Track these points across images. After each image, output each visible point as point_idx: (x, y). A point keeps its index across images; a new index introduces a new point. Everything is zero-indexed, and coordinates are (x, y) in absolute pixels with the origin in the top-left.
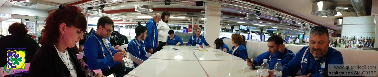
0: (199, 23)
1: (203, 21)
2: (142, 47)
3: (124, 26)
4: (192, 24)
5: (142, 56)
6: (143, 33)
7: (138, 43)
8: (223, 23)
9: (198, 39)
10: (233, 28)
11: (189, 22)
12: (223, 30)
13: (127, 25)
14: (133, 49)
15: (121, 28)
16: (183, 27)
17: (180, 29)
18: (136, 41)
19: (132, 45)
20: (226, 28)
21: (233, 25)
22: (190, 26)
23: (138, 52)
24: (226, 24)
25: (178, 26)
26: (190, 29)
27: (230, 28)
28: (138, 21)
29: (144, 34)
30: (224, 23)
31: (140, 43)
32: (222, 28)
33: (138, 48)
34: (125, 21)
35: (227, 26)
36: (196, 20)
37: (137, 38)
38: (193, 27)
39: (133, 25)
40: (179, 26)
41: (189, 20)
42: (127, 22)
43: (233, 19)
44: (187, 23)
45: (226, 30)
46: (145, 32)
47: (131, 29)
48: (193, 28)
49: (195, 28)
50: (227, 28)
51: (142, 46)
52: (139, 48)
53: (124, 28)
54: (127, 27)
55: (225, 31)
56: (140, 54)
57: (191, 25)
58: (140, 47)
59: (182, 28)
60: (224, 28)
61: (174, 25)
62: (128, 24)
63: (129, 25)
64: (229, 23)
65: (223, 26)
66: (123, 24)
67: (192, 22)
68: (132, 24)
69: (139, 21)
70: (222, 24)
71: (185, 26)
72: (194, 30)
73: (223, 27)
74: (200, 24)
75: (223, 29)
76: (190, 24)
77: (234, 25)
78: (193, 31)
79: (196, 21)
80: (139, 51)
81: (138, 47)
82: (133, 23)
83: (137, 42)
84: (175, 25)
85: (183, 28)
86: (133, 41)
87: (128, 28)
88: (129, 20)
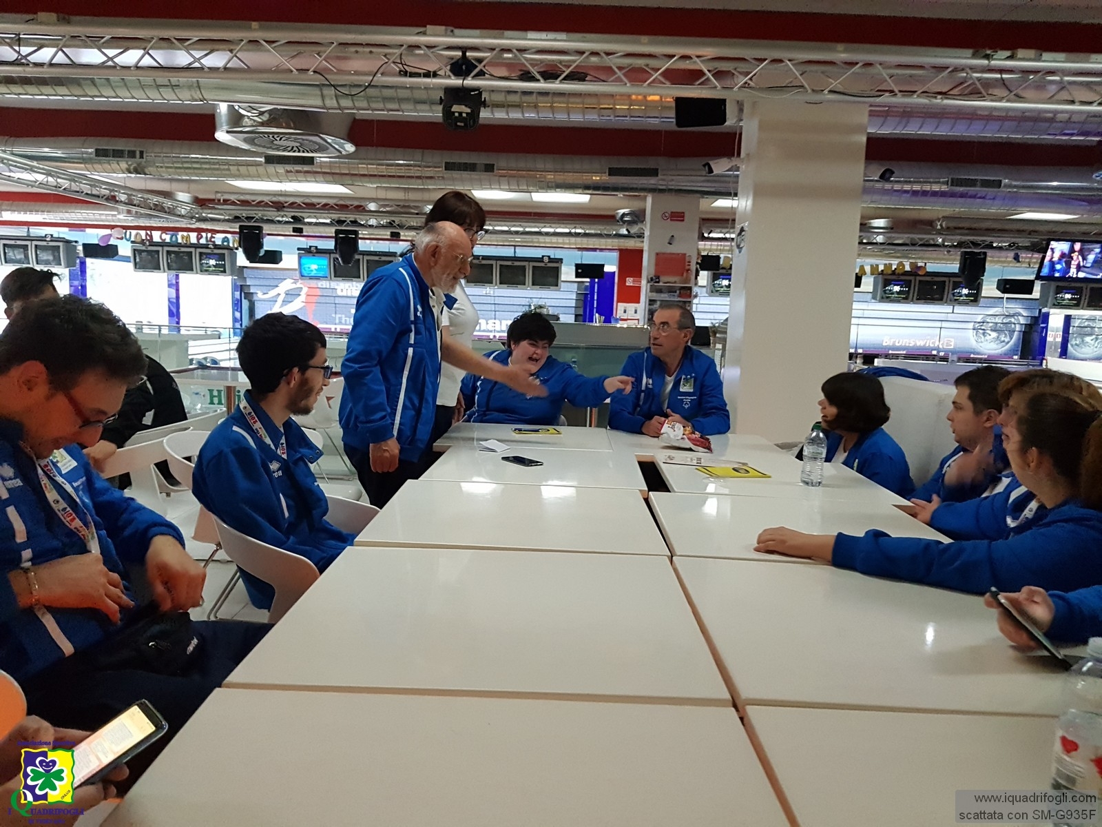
0: (696, 235)
1: (725, 220)
2: (296, 462)
3: (125, 249)
4: (646, 246)
5: (304, 526)
6: (303, 369)
7: (268, 441)
8: (890, 229)
9: (677, 384)
10: (982, 270)
11: (624, 232)
12: (887, 283)
13: (153, 244)
14: (243, 484)
15: (94, 265)
16: (578, 266)
17: (551, 280)
18: (258, 426)
19: (232, 458)
20: (916, 268)
21: (975, 244)
22: (630, 261)
23: (274, 498)
24: (916, 236)
25: (541, 260)
26: (630, 282)
27: (954, 267)
28: (237, 219)
29: (310, 373)
30: (896, 226)
31: (283, 441)
32: (881, 268)
33: (276, 475)
34: (129, 212)
35: (928, 255)
36: (678, 217)
37: (263, 405)
38: (652, 274)
39: (203, 241)
40: (551, 260)
41: (621, 211)
42: (150, 216)
43: (974, 197)
44: (609, 236)
45: (915, 282)
46: (312, 362)
47: (185, 278)
48: (654, 280)
49: (663, 279)
50: (931, 267)
51: (301, 459)
52: (280, 473)
53: (126, 259)
54: (147, 258)
55: (904, 298)
56: (287, 514)
57: (641, 252)
58: (285, 466)
59: (567, 273)
60: (901, 264)
61: (508, 252)
62: (156, 236)
63: (163, 244)
64: (939, 233)
65: (888, 256)
66: (115, 232)
67: (647, 233)
68: (193, 237)
69: (249, 218)
70: (880, 239)
71: (590, 258)
72: (659, 291)
73: (894, 263)
74: (706, 248)
75: (894, 273)
76: (631, 244)
77: (990, 246)
78: (652, 302)
79: (675, 228)
80: (281, 495)
81: (274, 466)
82: (199, 231)
83: (263, 433)
84: (521, 252)
85: (578, 275)
86: (235, 428)
87: (157, 267)
88: (168, 203)
